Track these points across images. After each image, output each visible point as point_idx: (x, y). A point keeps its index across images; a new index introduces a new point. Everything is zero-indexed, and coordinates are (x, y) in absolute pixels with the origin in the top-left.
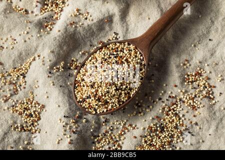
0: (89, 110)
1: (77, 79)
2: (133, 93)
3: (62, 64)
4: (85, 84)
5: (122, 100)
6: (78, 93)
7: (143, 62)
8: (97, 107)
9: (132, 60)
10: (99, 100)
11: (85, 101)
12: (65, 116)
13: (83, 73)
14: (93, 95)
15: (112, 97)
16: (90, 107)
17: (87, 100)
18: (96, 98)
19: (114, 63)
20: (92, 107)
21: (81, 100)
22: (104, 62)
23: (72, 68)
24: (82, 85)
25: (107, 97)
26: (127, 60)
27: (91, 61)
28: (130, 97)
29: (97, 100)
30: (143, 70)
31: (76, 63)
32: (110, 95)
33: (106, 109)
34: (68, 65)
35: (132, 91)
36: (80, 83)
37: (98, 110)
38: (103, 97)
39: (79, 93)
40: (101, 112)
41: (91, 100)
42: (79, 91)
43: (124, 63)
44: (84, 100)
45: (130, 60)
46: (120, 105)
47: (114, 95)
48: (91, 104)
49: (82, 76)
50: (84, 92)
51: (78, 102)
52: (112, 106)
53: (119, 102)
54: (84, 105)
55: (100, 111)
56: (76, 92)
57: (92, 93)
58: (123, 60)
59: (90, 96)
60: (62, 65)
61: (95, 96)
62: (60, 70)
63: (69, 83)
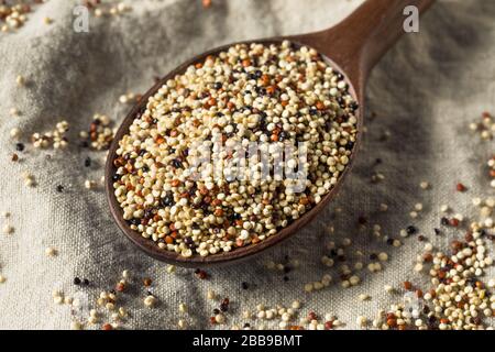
0: (170, 246)
1: (119, 152)
2: (321, 191)
3: (61, 126)
4: (149, 162)
5: (286, 210)
6: (124, 193)
7: (348, 99)
8: (196, 232)
9: (312, 88)
10: (204, 207)
11: (152, 216)
12: (77, 281)
13: (141, 134)
14: (181, 189)
15: (250, 196)
16: (173, 235)
17: (161, 213)
18: (195, 200)
19: (248, 92)
20: (179, 237)
21: (137, 214)
22: (212, 91)
23: (94, 144)
24: (137, 165)
25: (234, 195)
26: (292, 85)
27: (165, 96)
28: (314, 204)
29: (196, 207)
30: (352, 120)
31: (107, 132)
32: (242, 189)
33: (229, 243)
34: (83, 134)
35: (319, 183)
36: (133, 161)
37: (203, 245)
38: (220, 196)
39: (130, 194)
40: (213, 250)
41: (174, 210)
42: (130, 188)
43: (285, 92)
44: (149, 214)
45: (303, 86)
46: (279, 229)
47: (258, 190)
48: (177, 225)
49: (137, 143)
50: (147, 185)
51: (129, 222)
52: (251, 231)
53: (275, 216)
54: (149, 230)
55: (207, 248)
56: (117, 193)
57: (179, 184)
58: (280, 85)
59: (170, 195)
60: (62, 130)
61: (189, 195)
62: (56, 145)
63: (87, 184)
